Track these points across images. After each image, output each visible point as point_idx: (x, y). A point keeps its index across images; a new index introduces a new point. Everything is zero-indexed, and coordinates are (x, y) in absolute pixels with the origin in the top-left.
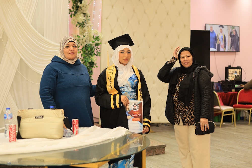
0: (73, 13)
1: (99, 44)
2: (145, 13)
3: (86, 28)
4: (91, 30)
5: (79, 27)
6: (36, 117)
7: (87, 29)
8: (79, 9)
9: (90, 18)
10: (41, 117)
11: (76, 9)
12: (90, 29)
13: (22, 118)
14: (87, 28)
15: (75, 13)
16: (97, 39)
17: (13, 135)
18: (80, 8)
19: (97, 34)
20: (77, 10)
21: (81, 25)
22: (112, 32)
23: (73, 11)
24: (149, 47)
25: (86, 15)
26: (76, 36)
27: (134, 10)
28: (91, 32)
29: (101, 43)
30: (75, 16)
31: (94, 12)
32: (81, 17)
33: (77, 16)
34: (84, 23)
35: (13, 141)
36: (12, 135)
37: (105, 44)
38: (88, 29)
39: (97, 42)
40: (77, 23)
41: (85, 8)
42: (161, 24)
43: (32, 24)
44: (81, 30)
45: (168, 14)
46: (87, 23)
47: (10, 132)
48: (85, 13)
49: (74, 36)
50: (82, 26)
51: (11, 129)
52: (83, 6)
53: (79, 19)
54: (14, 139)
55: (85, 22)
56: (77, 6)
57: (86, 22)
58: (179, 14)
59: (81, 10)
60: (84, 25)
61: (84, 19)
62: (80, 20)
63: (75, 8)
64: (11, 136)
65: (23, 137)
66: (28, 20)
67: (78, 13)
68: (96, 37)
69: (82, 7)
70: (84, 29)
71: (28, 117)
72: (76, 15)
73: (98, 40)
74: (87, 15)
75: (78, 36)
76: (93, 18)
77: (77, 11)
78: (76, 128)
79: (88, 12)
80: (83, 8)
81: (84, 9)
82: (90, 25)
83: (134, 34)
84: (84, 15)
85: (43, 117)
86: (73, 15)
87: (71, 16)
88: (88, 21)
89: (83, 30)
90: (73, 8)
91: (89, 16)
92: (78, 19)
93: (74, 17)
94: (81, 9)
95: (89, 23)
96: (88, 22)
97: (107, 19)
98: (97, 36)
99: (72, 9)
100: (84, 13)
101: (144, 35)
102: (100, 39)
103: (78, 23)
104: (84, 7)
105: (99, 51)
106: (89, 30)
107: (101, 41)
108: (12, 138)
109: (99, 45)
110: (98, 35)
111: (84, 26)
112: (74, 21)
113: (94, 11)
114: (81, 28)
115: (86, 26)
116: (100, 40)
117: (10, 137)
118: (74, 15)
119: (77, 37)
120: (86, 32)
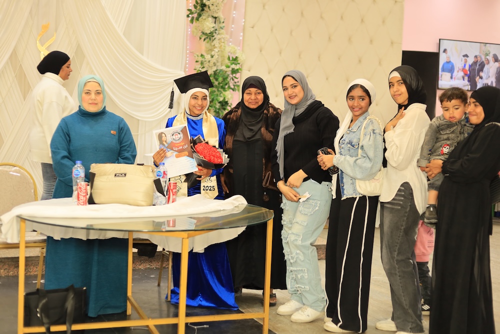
0: (195, 15)
1: (237, 70)
2: (322, 17)
3: (216, 42)
4: (225, 47)
5: (205, 40)
6: (116, 175)
7: (218, 44)
8: (206, 9)
9: (224, 25)
10: (123, 175)
11: (201, 9)
12: (223, 44)
13: (96, 176)
14: (218, 41)
15: (200, 15)
16: (235, 62)
17: (83, 197)
18: (207, 7)
19: (235, 52)
20: (203, 10)
21: (207, 37)
22: (261, 51)
23: (195, 13)
24: (327, 79)
25: (217, 19)
26: (198, 56)
27: (302, 13)
28: (224, 49)
29: (241, 69)
30: (198, 22)
31: (234, 14)
32: (207, 24)
33: (202, 21)
34: (214, 34)
35: (83, 205)
36: (81, 197)
37: (248, 72)
38: (220, 44)
39: (233, 66)
40: (201, 34)
41: (216, 8)
42: (350, 39)
43: (124, 34)
44: (208, 45)
45: (362, 21)
46: (219, 34)
47: (78, 194)
48: (216, 16)
49: (195, 55)
50: (210, 39)
51: (80, 188)
52: (213, 5)
53: (205, 26)
54: (83, 202)
55: (216, 33)
56: (202, 4)
57: (217, 31)
58: (384, 22)
59: (208, 10)
60: (213, 36)
61: (213, 27)
62: (206, 29)
63: (199, 7)
64: (80, 199)
65: (96, 201)
66: (119, 27)
67: (203, 17)
68: (232, 58)
69: (210, 6)
70: (213, 44)
71: (105, 175)
72: (200, 19)
73: (236, 64)
74: (219, 19)
75: (202, 55)
76: (233, 24)
77: (203, 12)
78: (173, 195)
79: (220, 15)
80: (212, 8)
81: (214, 9)
82: (224, 37)
83: (300, 56)
84: (214, 19)
85: (125, 175)
86: (195, 18)
87: (192, 21)
88: (221, 30)
89: (211, 45)
90: (195, 7)
91: (223, 22)
92: (203, 26)
93: (196, 23)
94: (210, 10)
95: (222, 34)
96: (220, 32)
97: (253, 27)
98: (234, 57)
99: (193, 10)
100: (214, 16)
101: (319, 58)
102: (239, 62)
103: (203, 33)
104: (215, 6)
105: (238, 82)
106: (221, 46)
107: (241, 66)
108: (81, 201)
109: (239, 72)
110: (237, 55)
111: (214, 38)
112: (196, 29)
113: (234, 12)
114: (208, 42)
115: (216, 40)
116: (239, 64)
117: (78, 200)
118: (197, 19)
119: (201, 57)
120: (215, 49)
